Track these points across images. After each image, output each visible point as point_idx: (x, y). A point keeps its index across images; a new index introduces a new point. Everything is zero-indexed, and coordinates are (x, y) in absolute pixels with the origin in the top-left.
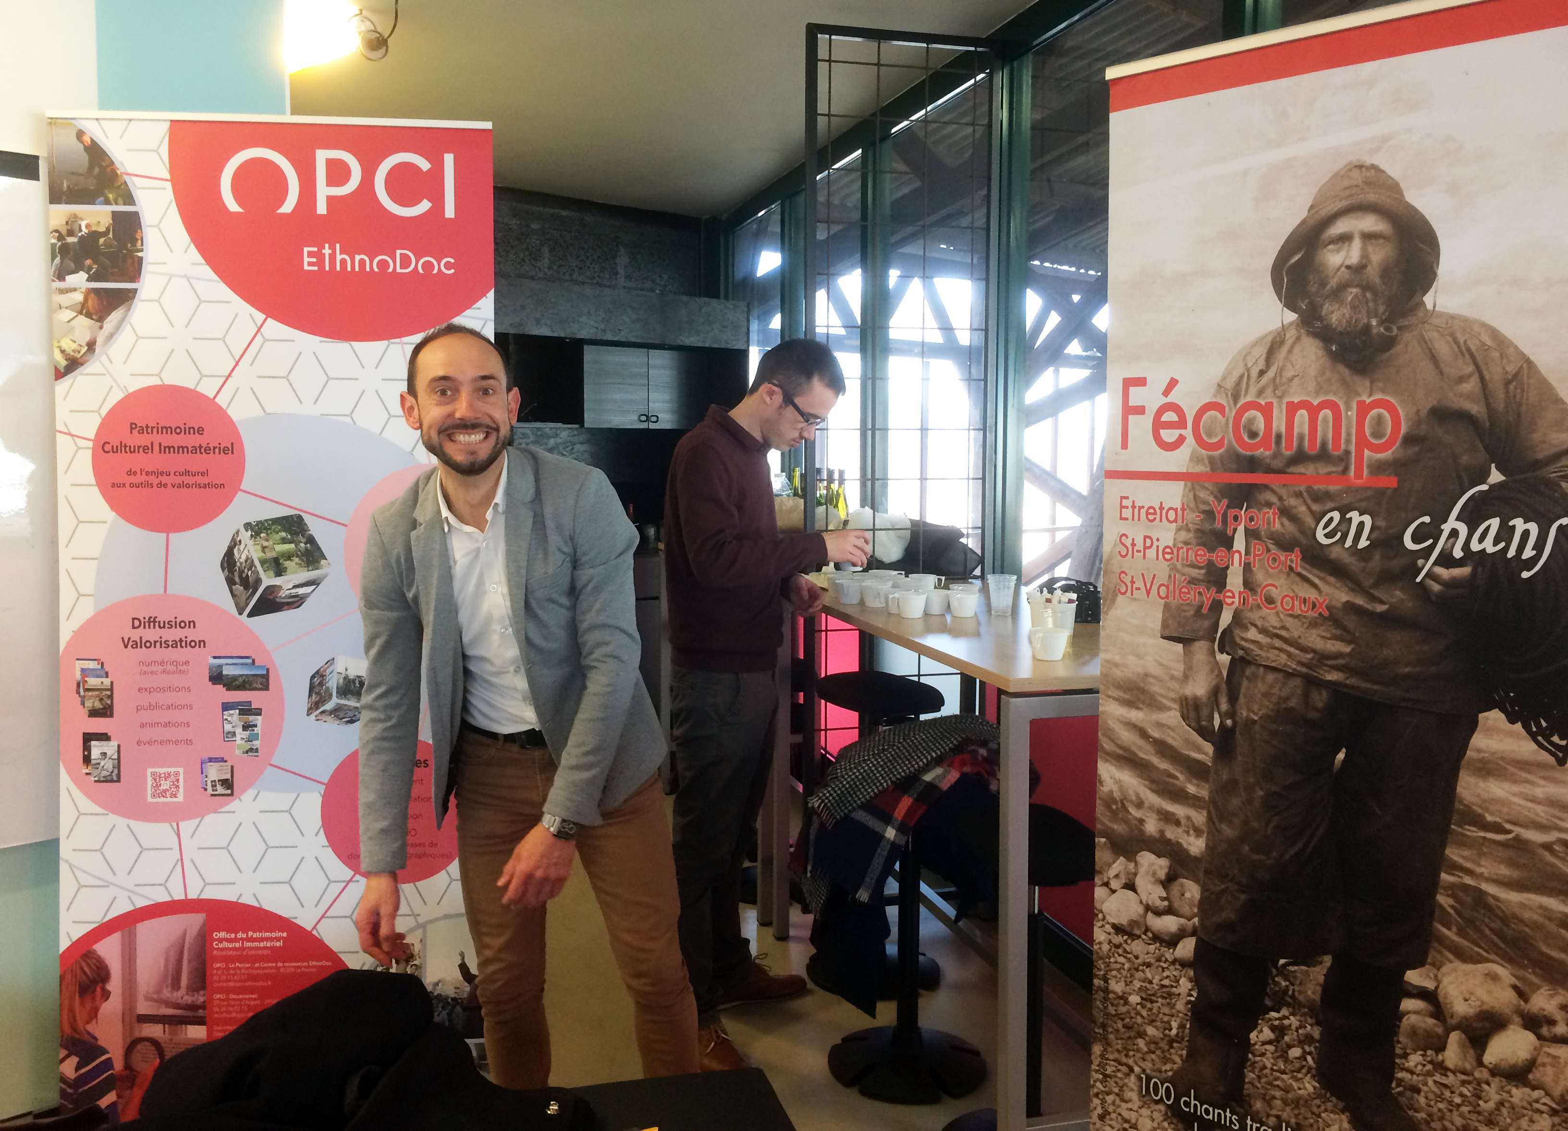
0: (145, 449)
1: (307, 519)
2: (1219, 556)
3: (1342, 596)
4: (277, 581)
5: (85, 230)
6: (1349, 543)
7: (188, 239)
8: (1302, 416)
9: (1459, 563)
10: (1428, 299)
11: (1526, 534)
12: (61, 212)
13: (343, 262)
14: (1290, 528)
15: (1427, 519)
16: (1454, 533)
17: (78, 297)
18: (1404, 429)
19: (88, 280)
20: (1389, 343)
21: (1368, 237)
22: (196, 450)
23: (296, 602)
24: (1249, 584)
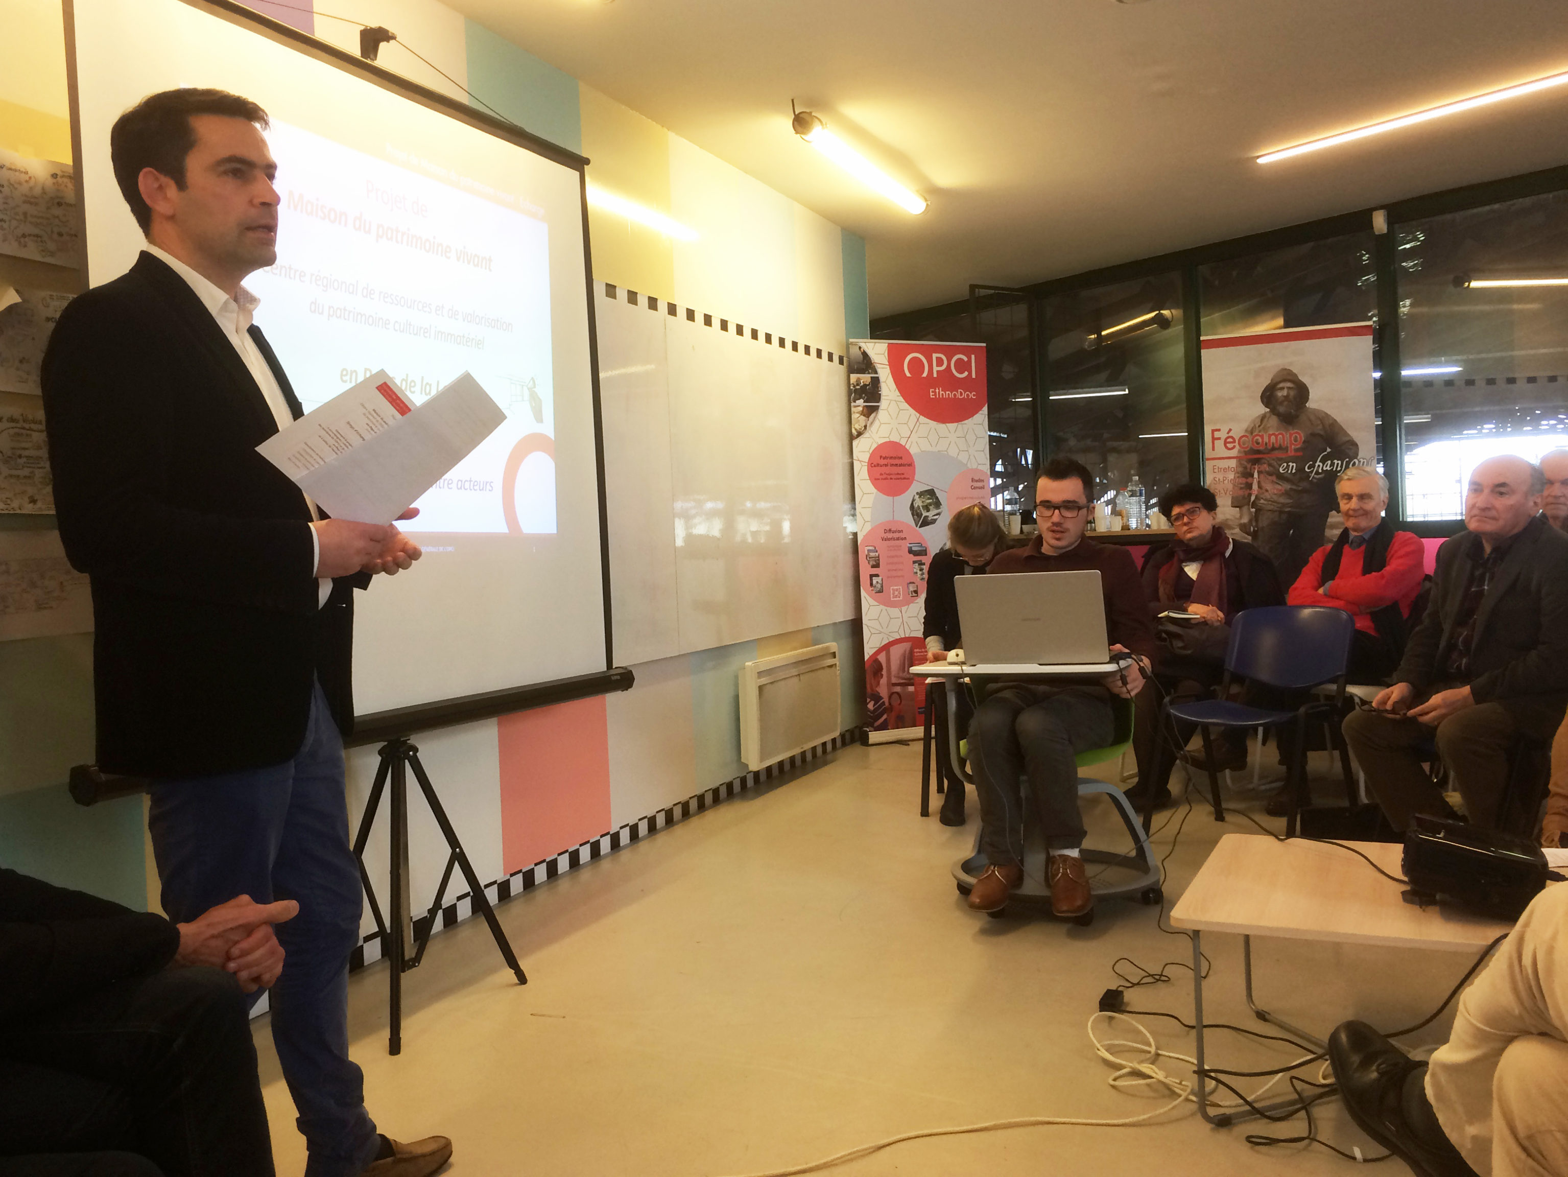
0: (886, 465)
1: (935, 490)
2: (1249, 480)
3: (1288, 486)
4: (927, 514)
5: (862, 384)
6: (1289, 472)
7: (895, 387)
8: (1273, 438)
9: (1320, 474)
10: (1307, 405)
11: (1338, 464)
12: (854, 377)
13: (942, 394)
14: (1271, 469)
15: (1311, 463)
16: (1319, 466)
17: (861, 409)
18: (1303, 439)
19: (864, 402)
20: (1297, 417)
21: (1289, 388)
22: (901, 465)
23: (933, 522)
24: (1260, 487)
